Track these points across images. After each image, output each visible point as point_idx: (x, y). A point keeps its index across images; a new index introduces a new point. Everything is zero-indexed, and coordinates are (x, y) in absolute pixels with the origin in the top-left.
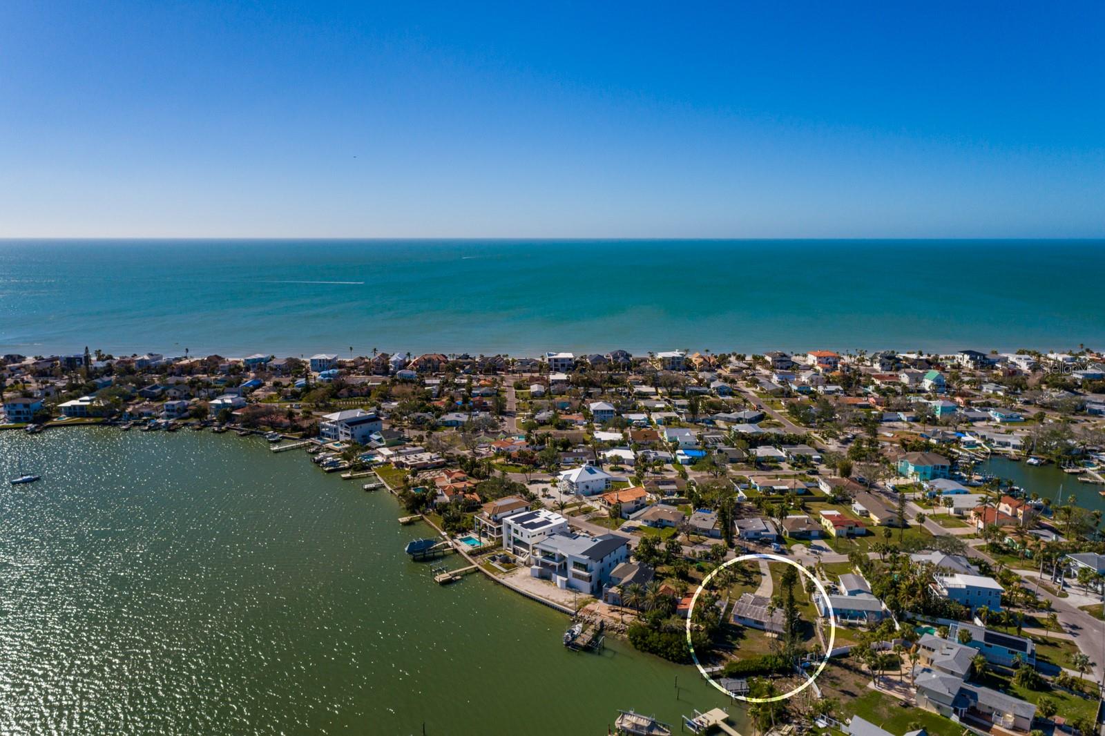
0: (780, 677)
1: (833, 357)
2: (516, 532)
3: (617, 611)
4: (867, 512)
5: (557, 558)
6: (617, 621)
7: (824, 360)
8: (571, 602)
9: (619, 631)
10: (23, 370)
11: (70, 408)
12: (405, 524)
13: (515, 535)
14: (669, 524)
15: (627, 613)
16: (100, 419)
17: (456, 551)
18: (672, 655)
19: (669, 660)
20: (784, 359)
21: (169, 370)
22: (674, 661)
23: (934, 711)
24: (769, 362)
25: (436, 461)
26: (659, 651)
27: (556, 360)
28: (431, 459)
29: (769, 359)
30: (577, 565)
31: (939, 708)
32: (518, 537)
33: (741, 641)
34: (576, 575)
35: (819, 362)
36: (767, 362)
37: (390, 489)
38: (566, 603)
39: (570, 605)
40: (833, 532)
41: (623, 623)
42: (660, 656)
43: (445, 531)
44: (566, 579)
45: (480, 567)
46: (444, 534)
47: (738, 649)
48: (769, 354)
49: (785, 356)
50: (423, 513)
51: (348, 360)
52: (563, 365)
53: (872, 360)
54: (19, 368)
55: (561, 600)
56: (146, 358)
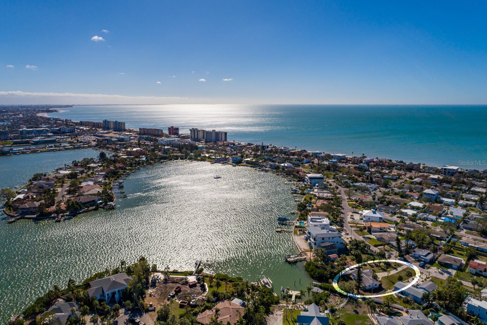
0: (337, 296)
3: (314, 257)
5: (311, 234)
6: (310, 259)
9: (306, 261)
10: (250, 148)
11: (247, 161)
12: (292, 213)
16: (252, 165)
17: (294, 225)
18: (311, 275)
21: (287, 154)
25: (329, 197)
28: (327, 196)
45: (293, 231)
46: (297, 219)
51: (349, 157)
54: (249, 148)
56: (283, 148)
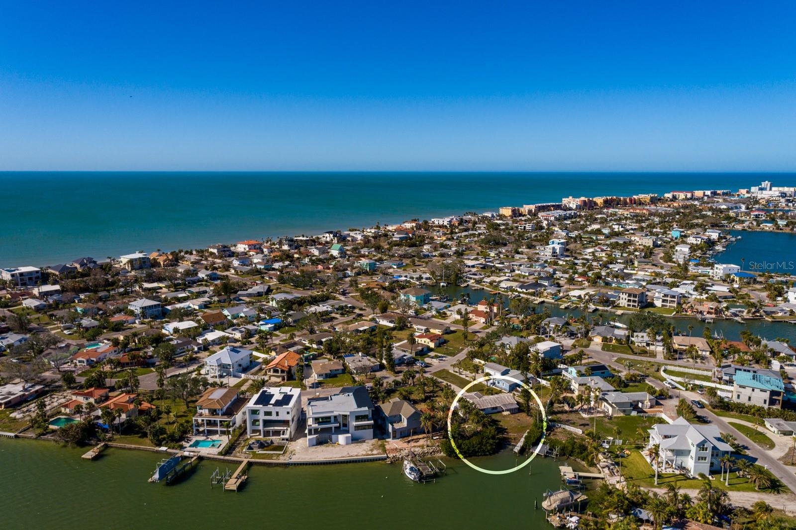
0: (550, 433)
1: (258, 244)
2: (268, 413)
3: (412, 440)
4: (427, 329)
5: (332, 419)
6: (422, 447)
7: (253, 247)
8: (372, 450)
9: (431, 453)
12: (96, 458)
13: (268, 418)
14: (337, 372)
15: (420, 439)
17: (201, 458)
18: (488, 451)
19: (487, 455)
20: (226, 249)
22: (490, 454)
23: (622, 415)
24: (214, 253)
25: (33, 390)
26: (478, 452)
27: (21, 274)
28: (25, 390)
29: (215, 251)
30: (358, 418)
31: (624, 411)
32: (274, 417)
33: (501, 423)
34: (357, 428)
35: (250, 249)
36: (212, 254)
37: (12, 434)
38: (370, 453)
39: (375, 452)
40: (432, 345)
41: (428, 446)
42: (479, 456)
43: (160, 445)
44: (350, 435)
45: (253, 460)
46: (164, 448)
47: (506, 429)
48: (214, 248)
49: (225, 247)
50: (104, 440)
52: (30, 279)
53: (280, 243)
55: (364, 453)
